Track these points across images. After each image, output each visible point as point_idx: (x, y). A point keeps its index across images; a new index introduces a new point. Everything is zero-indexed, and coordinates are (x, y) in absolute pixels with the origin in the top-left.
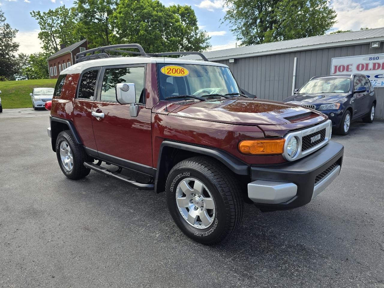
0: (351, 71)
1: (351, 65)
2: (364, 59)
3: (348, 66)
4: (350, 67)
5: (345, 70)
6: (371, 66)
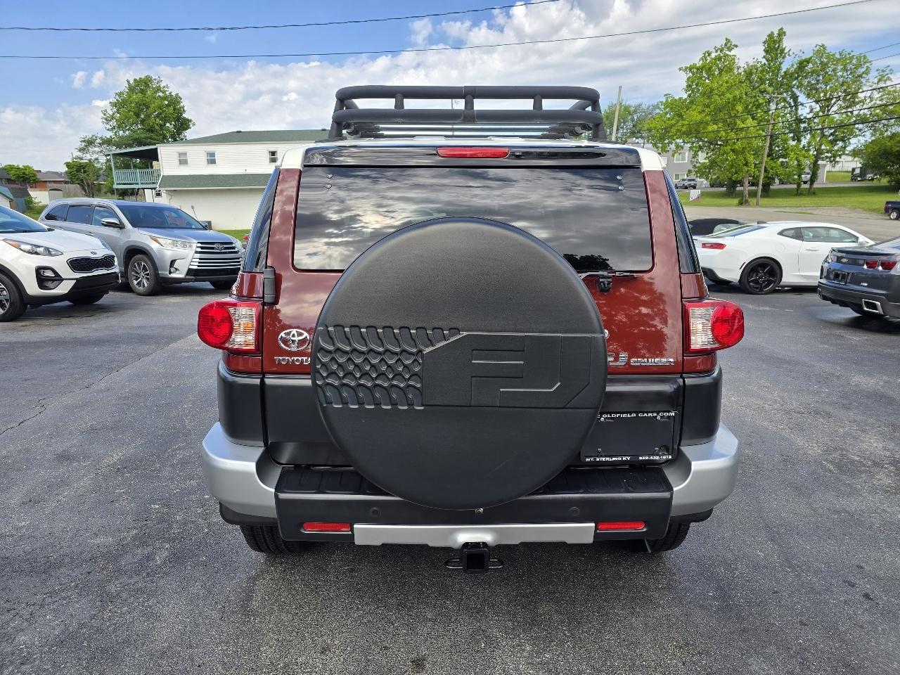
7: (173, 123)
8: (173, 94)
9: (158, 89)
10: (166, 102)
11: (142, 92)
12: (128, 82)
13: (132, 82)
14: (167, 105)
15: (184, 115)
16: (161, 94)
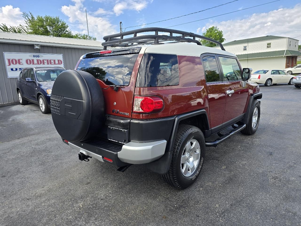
0: (22, 64)
1: (21, 59)
2: (30, 56)
3: (19, 60)
4: (21, 61)
5: (18, 63)
6: (35, 62)
7: (219, 40)
8: (220, 31)
9: (216, 30)
10: (218, 34)
11: (211, 32)
12: (207, 29)
13: (208, 29)
14: (218, 35)
15: (222, 37)
16: (216, 32)
